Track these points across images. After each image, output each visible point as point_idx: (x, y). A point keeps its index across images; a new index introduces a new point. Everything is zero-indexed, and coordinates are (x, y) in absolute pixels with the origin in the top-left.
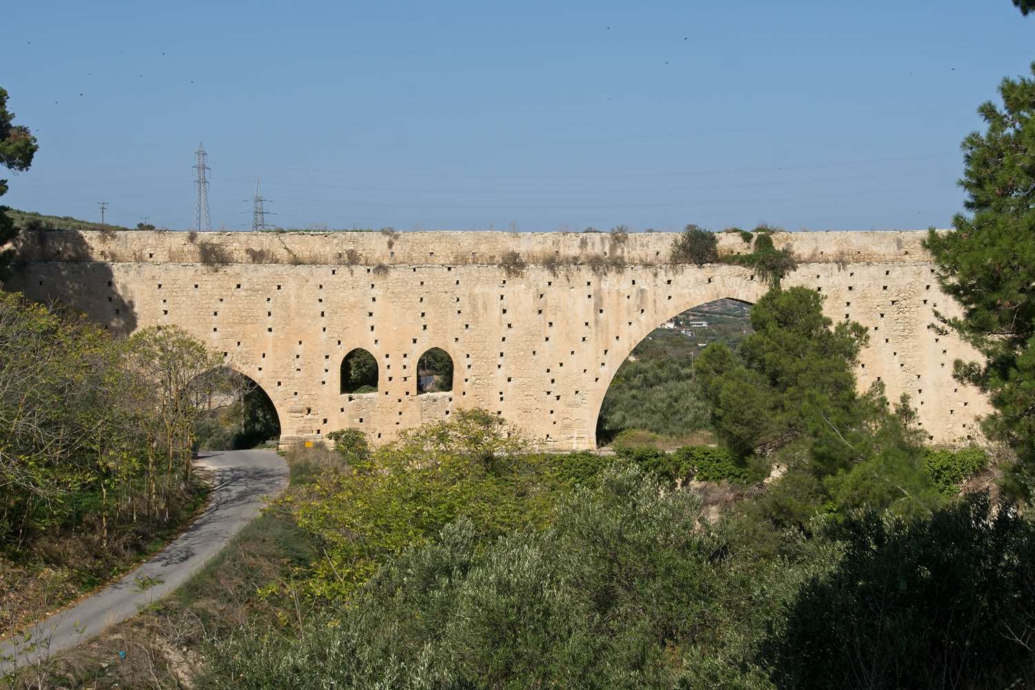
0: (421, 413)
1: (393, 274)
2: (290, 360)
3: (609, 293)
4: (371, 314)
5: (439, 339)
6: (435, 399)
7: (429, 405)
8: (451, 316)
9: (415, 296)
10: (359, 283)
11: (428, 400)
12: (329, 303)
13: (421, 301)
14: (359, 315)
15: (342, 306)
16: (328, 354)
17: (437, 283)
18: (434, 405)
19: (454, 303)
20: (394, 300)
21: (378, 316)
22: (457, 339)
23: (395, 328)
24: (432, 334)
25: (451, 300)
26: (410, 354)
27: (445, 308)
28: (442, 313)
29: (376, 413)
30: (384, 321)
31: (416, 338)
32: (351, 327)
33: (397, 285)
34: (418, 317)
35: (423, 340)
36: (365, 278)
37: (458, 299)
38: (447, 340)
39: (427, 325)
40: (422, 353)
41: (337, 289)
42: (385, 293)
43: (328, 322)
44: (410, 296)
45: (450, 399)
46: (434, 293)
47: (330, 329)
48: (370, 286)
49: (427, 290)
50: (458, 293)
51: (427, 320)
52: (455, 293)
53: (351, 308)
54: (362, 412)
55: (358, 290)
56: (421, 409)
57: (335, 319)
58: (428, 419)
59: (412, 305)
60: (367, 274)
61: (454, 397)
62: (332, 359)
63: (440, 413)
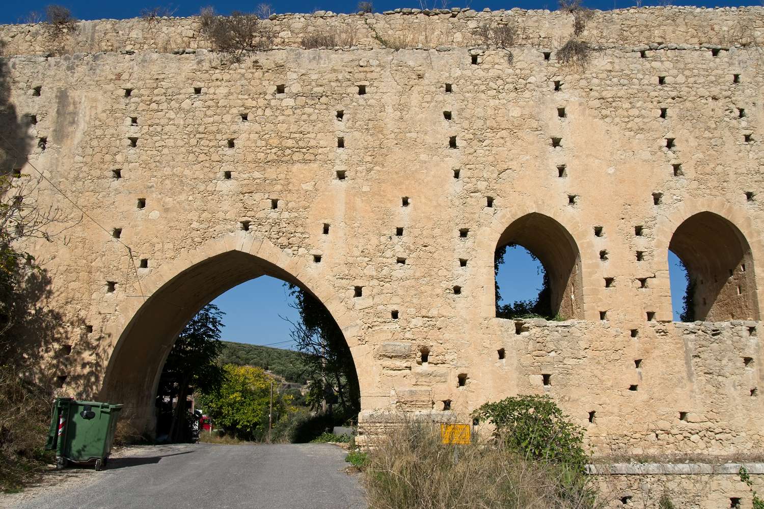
0: (688, 363)
1: (599, 62)
2: (383, 239)
4: (556, 143)
5: (711, 194)
6: (715, 329)
7: (704, 343)
8: (732, 146)
9: (650, 105)
10: (529, 80)
11: (700, 332)
12: (467, 119)
13: (663, 115)
14: (532, 143)
15: (495, 125)
16: (466, 226)
17: (691, 80)
18: (715, 344)
19: (735, 119)
20: (604, 112)
21: (572, 146)
22: (750, 196)
23: (611, 170)
24: (695, 184)
25: (727, 112)
26: (649, 228)
27: (715, 129)
28: (711, 139)
29: (581, 361)
30: (587, 156)
31: (660, 191)
32: (514, 168)
33: (608, 82)
34: (661, 147)
35: (675, 197)
36: (541, 71)
37: (741, 111)
38: (729, 196)
39: (680, 165)
40: (679, 225)
41: (483, 92)
42: (583, 100)
43: (465, 159)
44: (639, 104)
45: (752, 330)
46: (689, 99)
47: (469, 173)
48: (553, 86)
49: (674, 94)
50: (739, 99)
51: (679, 154)
52: (733, 98)
53: (514, 130)
54: (548, 359)
55: (527, 94)
56: (687, 352)
57: (480, 152)
58: (703, 378)
59: (645, 123)
60: (545, 63)
61: (759, 326)
62: (474, 236)
63: (730, 364)
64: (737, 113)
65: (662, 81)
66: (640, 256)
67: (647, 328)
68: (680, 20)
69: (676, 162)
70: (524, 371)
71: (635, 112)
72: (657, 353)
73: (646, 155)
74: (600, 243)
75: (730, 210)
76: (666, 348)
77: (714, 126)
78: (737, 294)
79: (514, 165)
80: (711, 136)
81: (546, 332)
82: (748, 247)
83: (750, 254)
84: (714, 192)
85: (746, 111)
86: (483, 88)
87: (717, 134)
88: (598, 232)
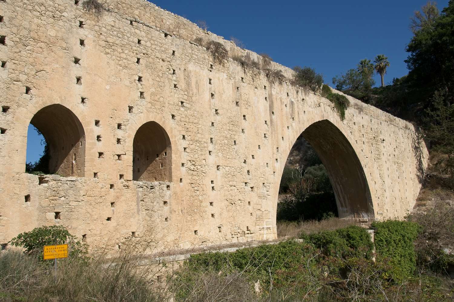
0: (138, 204)
3: (276, 99)
4: (77, 61)
5: (156, 112)
6: (152, 185)
7: (146, 193)
8: (168, 88)
9: (132, 54)
10: (63, 14)
11: (145, 187)
12: (16, 26)
13: (138, 62)
14: (61, 57)
15: (37, 37)
16: (8, 105)
17: (154, 47)
18: (151, 194)
19: (171, 74)
20: (107, 50)
21: (86, 66)
22: (173, 116)
23: (108, 87)
24: (149, 105)
25: (168, 69)
26: (125, 125)
27: (162, 77)
28: (159, 82)
29: (80, 203)
30: (95, 75)
31: (132, 105)
32: (48, 71)
33: (111, 33)
34: (135, 80)
35: (139, 110)
36: (72, 11)
37: (174, 71)
38: (164, 114)
39: (143, 92)
40: (140, 126)
41: (30, 11)
42: (96, 39)
43: (12, 55)
44: (126, 52)
45: (168, 186)
46: (152, 57)
47: (14, 66)
48: (78, 24)
49: (144, 51)
50: (174, 64)
51: (144, 86)
52: (171, 63)
53: (50, 44)
54: (60, 202)
55: (61, 23)
56: (138, 198)
57: (23, 53)
58: (145, 212)
59: (129, 64)
60: (75, 6)
61: (171, 185)
62: (14, 113)
63: (158, 205)
64: (172, 72)
65: (139, 42)
66: (119, 141)
67: (119, 183)
68: (147, 10)
69: (142, 91)
70: (43, 210)
71: (123, 55)
72: (123, 198)
73: (127, 83)
74: (97, 131)
75: (164, 122)
76: (128, 196)
77: (161, 75)
78: (160, 167)
79: (47, 68)
80: (159, 80)
81: (60, 184)
82: (170, 143)
83: (170, 147)
84: (158, 111)
85: (176, 71)
86: (30, 8)
87: (162, 80)
88: (97, 123)
